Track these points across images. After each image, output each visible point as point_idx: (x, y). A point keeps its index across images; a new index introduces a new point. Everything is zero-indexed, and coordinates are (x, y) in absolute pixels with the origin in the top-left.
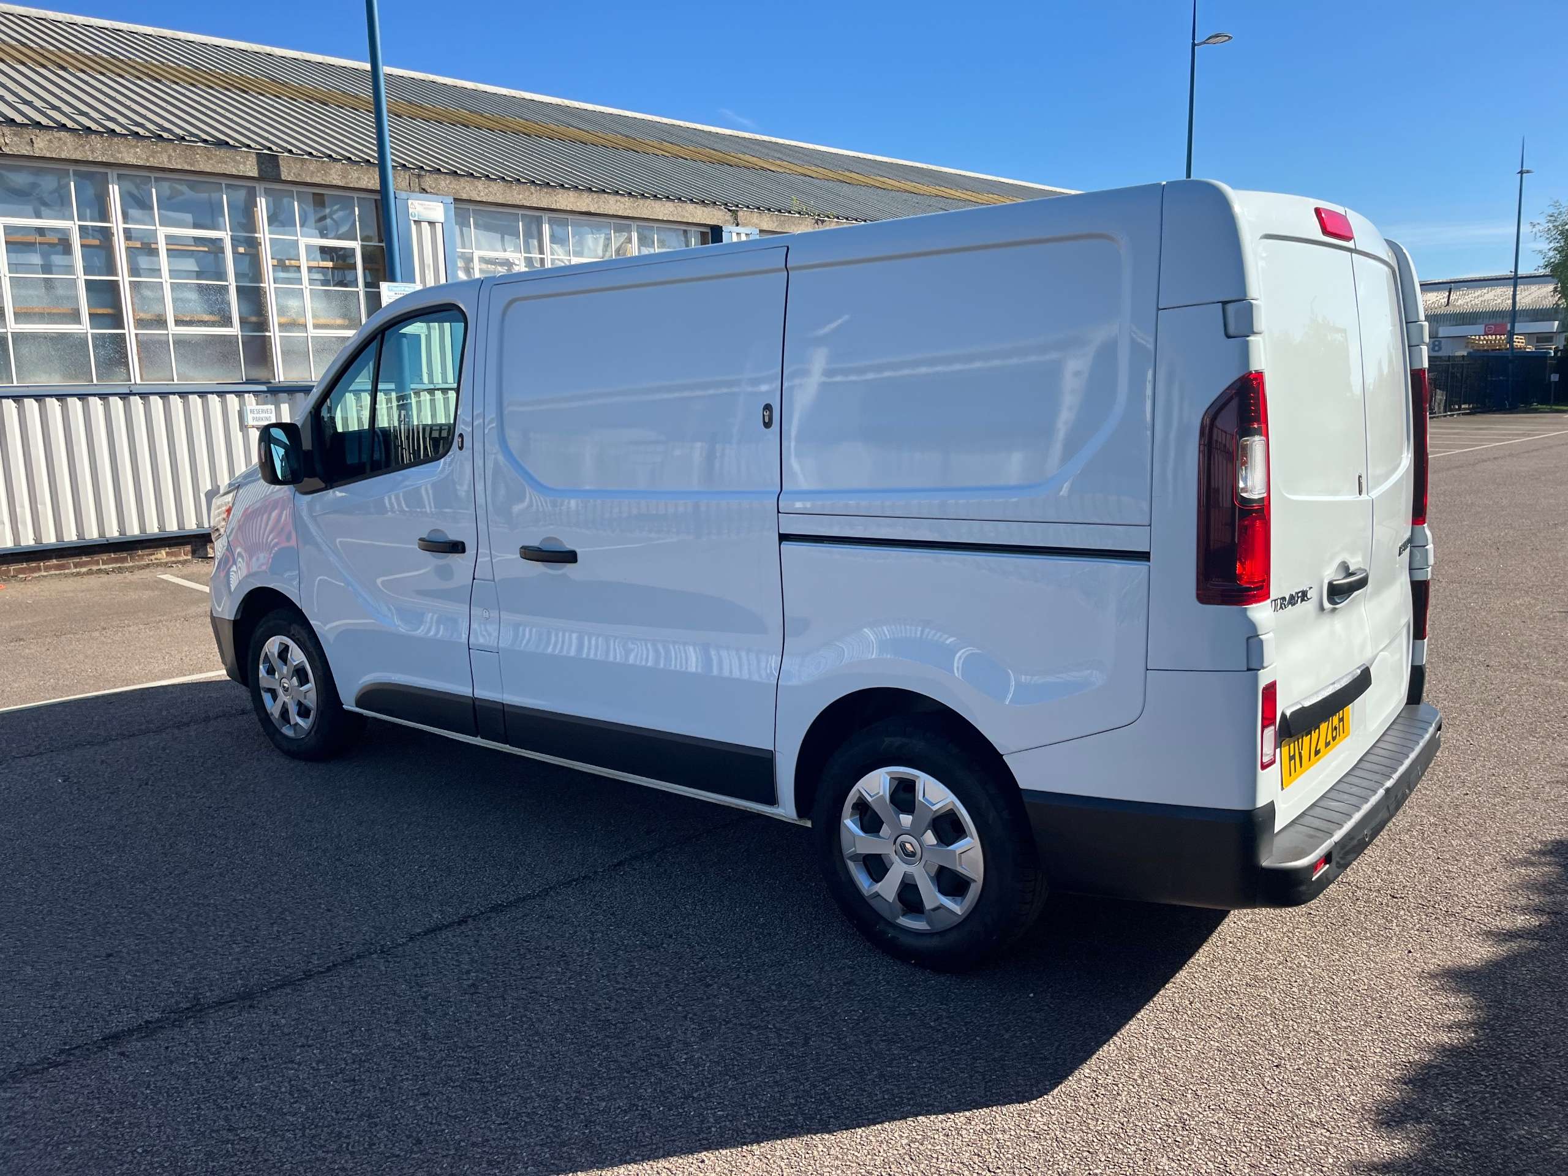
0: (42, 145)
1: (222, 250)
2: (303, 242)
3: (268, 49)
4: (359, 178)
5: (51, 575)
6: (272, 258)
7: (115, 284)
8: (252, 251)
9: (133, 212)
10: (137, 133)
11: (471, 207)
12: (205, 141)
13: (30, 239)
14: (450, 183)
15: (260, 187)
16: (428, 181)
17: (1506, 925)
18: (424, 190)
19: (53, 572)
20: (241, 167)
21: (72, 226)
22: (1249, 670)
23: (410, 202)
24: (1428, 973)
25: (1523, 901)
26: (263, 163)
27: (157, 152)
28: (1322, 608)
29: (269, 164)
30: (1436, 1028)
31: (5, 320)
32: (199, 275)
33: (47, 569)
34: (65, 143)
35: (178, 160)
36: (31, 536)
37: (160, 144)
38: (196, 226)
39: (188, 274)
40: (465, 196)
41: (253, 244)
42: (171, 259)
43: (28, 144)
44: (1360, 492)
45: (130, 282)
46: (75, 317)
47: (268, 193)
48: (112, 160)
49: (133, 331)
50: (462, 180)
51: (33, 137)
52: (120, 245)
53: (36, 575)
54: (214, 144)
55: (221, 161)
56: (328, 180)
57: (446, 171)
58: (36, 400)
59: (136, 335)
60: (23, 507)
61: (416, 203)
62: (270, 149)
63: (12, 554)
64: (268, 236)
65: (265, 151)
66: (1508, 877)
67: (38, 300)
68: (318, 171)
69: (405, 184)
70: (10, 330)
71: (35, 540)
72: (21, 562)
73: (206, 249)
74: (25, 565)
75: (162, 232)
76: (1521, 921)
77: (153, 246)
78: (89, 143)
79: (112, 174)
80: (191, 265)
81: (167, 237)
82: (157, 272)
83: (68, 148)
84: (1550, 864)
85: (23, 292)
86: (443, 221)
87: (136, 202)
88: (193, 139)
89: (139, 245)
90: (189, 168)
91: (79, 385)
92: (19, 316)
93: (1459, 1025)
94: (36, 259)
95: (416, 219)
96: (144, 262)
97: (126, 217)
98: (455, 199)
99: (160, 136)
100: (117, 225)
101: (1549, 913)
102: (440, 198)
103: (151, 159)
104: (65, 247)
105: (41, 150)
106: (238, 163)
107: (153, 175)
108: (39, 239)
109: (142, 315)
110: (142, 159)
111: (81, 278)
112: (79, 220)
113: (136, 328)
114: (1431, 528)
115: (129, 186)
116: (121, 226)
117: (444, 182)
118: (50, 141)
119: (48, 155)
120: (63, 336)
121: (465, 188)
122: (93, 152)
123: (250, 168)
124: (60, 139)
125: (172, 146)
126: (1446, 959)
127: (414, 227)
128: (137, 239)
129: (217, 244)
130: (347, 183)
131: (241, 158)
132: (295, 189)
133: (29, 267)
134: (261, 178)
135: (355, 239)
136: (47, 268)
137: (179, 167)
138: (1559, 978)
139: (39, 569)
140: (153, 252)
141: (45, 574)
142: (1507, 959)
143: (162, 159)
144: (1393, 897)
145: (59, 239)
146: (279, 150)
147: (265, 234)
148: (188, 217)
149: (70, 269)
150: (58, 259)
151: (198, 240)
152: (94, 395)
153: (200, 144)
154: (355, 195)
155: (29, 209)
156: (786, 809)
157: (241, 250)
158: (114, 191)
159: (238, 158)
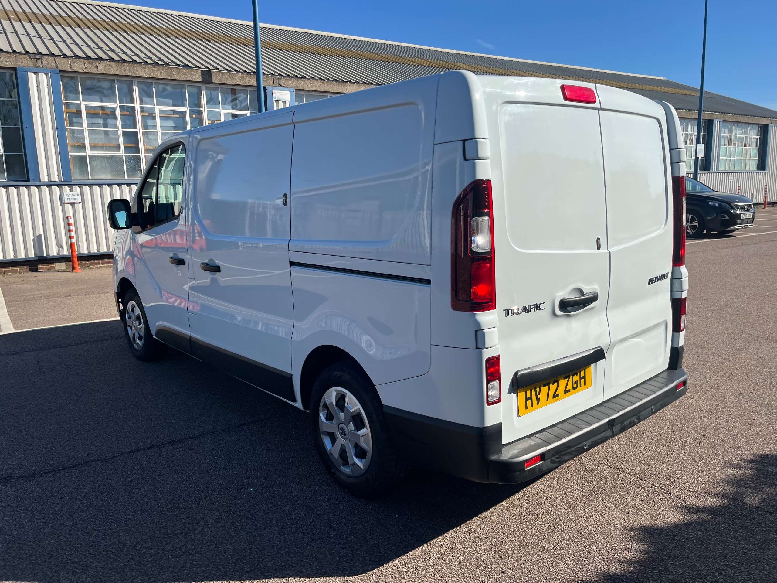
0: (102, 68)
1: (185, 116)
2: (223, 112)
3: (229, 20)
4: (249, 81)
5: (104, 266)
6: (208, 120)
7: (136, 133)
8: (199, 117)
9: (145, 99)
10: (146, 62)
11: (304, 93)
12: (178, 65)
13: (97, 111)
14: (293, 82)
15: (203, 86)
16: (283, 81)
17: (699, 503)
18: (280, 85)
19: (105, 265)
20: (194, 77)
21: (117, 106)
22: (477, 348)
23: (273, 91)
24: (631, 528)
25: (719, 490)
26: (204, 75)
27: (155, 71)
28: (554, 314)
29: (207, 75)
30: (611, 561)
31: (85, 149)
32: (175, 128)
33: (103, 263)
34: (112, 67)
35: (164, 74)
36: (95, 248)
37: (156, 67)
38: (174, 105)
39: (170, 128)
40: (301, 88)
41: (200, 113)
42: (162, 121)
43: (95, 67)
44: (598, 248)
45: (143, 132)
46: (118, 149)
47: (207, 89)
48: (134, 75)
49: (144, 155)
50: (299, 80)
51: (98, 64)
52: (138, 114)
53: (98, 266)
54: (182, 66)
55: (185, 74)
56: (234, 82)
57: (293, 76)
58: (99, 186)
59: (145, 156)
60: (92, 235)
61: (276, 91)
62: (208, 68)
63: (87, 256)
64: (206, 109)
65: (206, 69)
66: (720, 474)
67: (101, 140)
68: (230, 78)
69: (271, 83)
70: (88, 154)
71: (97, 250)
72: (91, 260)
73: (178, 116)
74: (93, 261)
75: (158, 108)
76: (711, 502)
77: (154, 115)
78: (123, 66)
79: (135, 81)
80: (171, 123)
81: (160, 111)
82: (155, 127)
83: (114, 69)
84: (751, 469)
85: (94, 136)
86: (289, 100)
87: (146, 94)
88: (173, 64)
89: (147, 114)
90: (169, 78)
91: (119, 180)
92: (92, 147)
93: (627, 562)
94: (101, 121)
95: (276, 99)
96: (150, 122)
97: (141, 101)
98: (296, 90)
99: (157, 63)
100: (137, 105)
101: (730, 499)
102: (288, 89)
103: (152, 74)
104: (113, 115)
105: (101, 70)
106: (192, 75)
107: (154, 81)
108: (101, 112)
109: (149, 147)
110: (147, 74)
111: (120, 130)
112: (120, 103)
113: (145, 153)
114: (687, 268)
115: (143, 86)
116: (139, 105)
117: (291, 82)
118: (105, 66)
119: (104, 72)
120: (112, 157)
121: (301, 84)
122: (125, 71)
123: (198, 77)
124: (110, 65)
125: (162, 68)
126: (647, 520)
127: (275, 103)
128: (147, 112)
129: (183, 113)
130: (243, 83)
131: (194, 72)
132: (219, 87)
133: (98, 125)
134: (203, 82)
135: (248, 110)
136: (105, 126)
137: (165, 77)
138: (710, 540)
139: (99, 263)
140: (154, 118)
141: (102, 266)
142: (685, 524)
143: (158, 73)
144: (641, 480)
145: (111, 112)
146: (213, 68)
147: (205, 108)
148: (171, 101)
149: (116, 126)
150: (110, 121)
151: (175, 112)
152: (125, 184)
153: (176, 67)
154: (248, 89)
155: (97, 98)
156: (299, 405)
157: (194, 116)
158: (136, 89)
159: (192, 73)
